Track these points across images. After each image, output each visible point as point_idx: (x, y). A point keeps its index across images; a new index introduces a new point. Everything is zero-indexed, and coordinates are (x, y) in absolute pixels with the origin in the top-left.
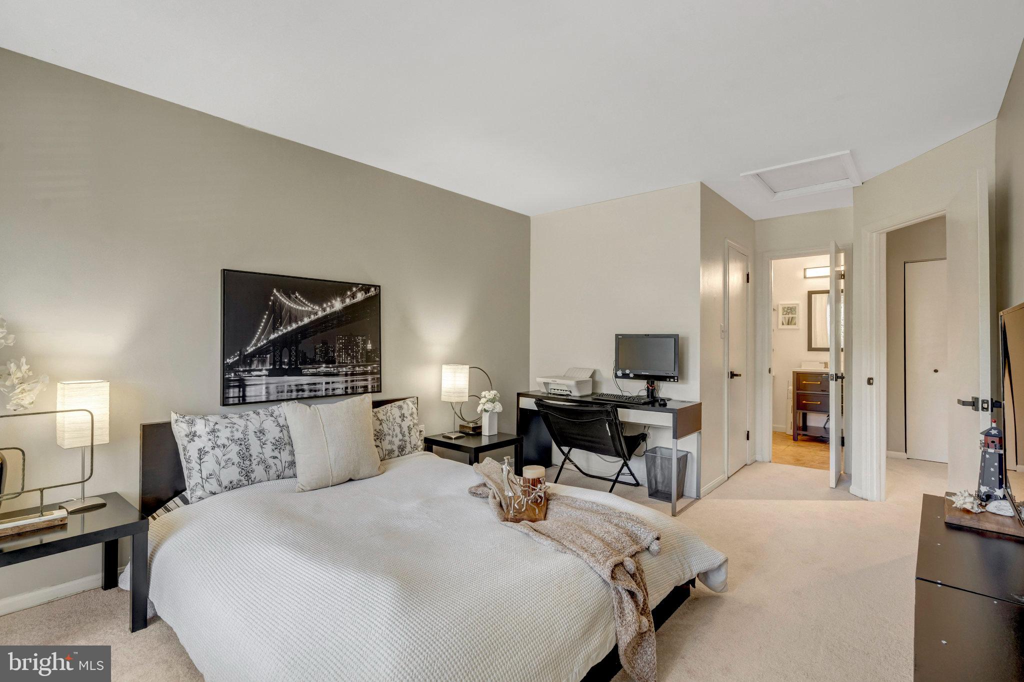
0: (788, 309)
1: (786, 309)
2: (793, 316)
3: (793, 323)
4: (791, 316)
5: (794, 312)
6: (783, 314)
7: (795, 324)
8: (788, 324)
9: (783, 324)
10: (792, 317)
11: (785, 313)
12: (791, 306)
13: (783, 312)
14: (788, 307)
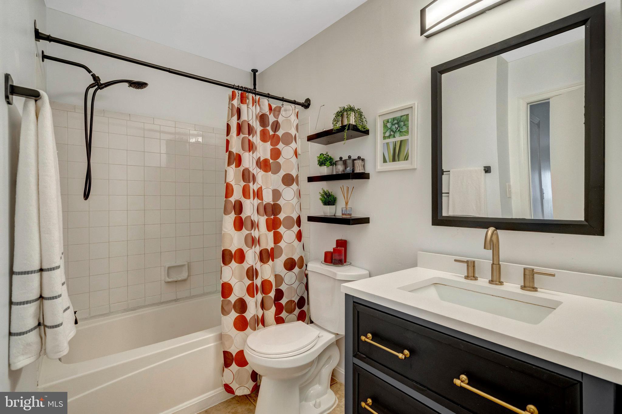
0: (393, 124)
1: (389, 125)
2: (403, 138)
3: (402, 156)
4: (398, 138)
5: (405, 129)
6: (385, 138)
7: (406, 158)
8: (394, 160)
9: (385, 161)
10: (401, 141)
11: (387, 134)
12: (398, 115)
13: (384, 133)
14: (394, 119)
